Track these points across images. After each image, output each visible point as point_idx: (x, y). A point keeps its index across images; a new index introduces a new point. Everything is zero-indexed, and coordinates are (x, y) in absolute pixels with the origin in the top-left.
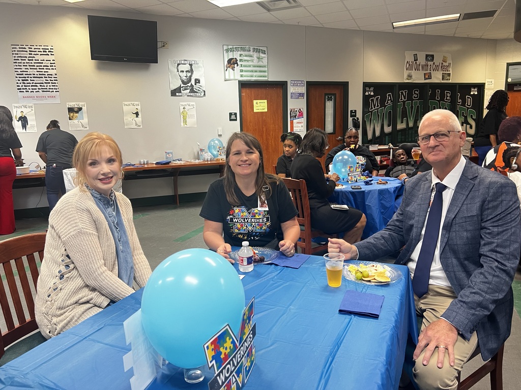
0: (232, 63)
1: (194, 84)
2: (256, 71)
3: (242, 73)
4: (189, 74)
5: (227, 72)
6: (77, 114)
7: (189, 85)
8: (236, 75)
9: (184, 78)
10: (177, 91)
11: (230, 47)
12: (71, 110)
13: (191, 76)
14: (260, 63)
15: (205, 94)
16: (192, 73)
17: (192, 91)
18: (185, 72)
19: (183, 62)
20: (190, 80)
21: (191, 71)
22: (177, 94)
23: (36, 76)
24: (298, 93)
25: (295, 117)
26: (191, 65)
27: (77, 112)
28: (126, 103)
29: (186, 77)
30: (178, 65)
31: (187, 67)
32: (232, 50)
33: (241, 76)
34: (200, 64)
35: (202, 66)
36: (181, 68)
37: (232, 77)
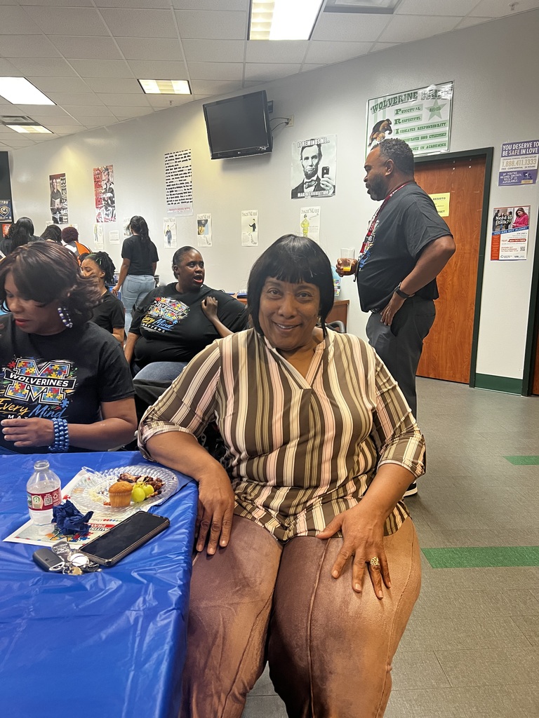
1: (320, 177)
2: (423, 138)
4: (315, 161)
6: (203, 228)
7: (315, 178)
10: (299, 190)
11: (380, 101)
12: (200, 223)
13: (317, 164)
14: (436, 120)
15: (334, 192)
16: (319, 160)
17: (318, 188)
18: (310, 159)
19: (309, 143)
20: (315, 172)
21: (319, 156)
22: (299, 195)
23: (178, 186)
24: (518, 172)
25: (507, 228)
26: (319, 146)
27: (205, 225)
28: (245, 212)
29: (311, 166)
30: (303, 148)
31: (313, 151)
32: (382, 106)
34: (332, 142)
35: (334, 144)
36: (306, 152)
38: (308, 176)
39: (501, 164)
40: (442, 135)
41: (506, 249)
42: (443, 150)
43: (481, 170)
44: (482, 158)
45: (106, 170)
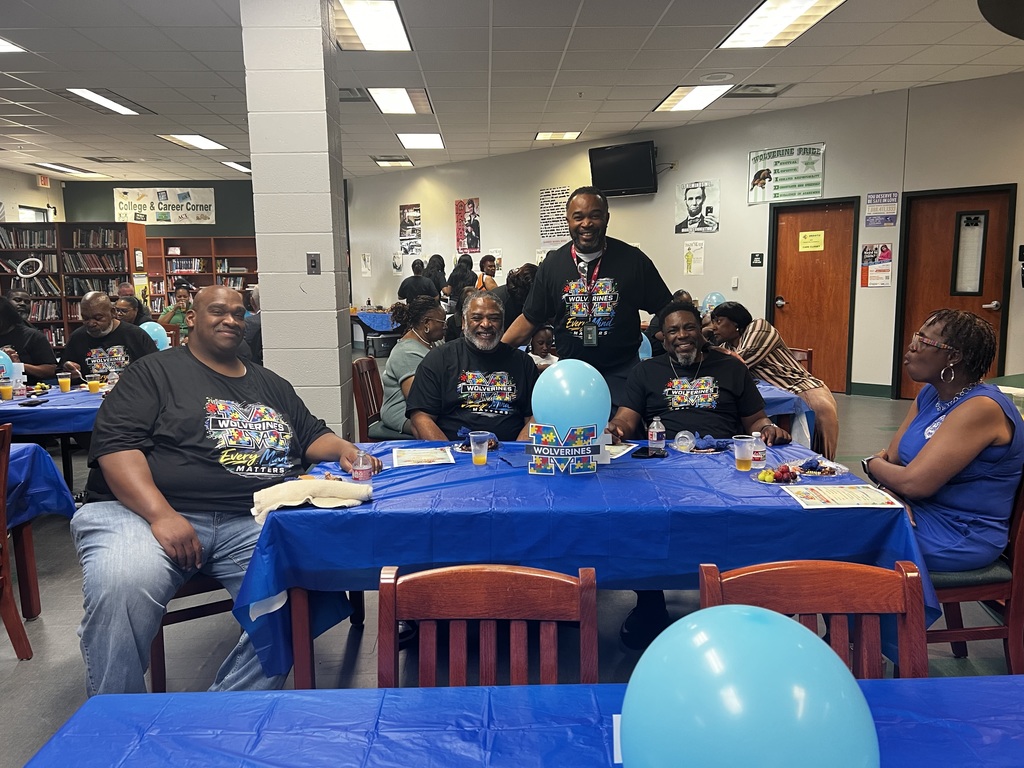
0: (761, 177)
1: (704, 215)
2: (801, 186)
3: (776, 192)
4: (699, 202)
5: (752, 193)
7: (699, 216)
8: (768, 194)
9: (692, 208)
10: (683, 226)
11: (760, 153)
13: (702, 204)
14: (811, 173)
15: (718, 228)
16: (703, 200)
17: (702, 224)
18: (694, 199)
19: (693, 186)
20: (699, 210)
21: (703, 197)
22: (683, 230)
23: (554, 220)
25: (874, 260)
26: (703, 188)
29: (696, 205)
30: (687, 190)
31: (698, 192)
32: (763, 158)
33: (775, 196)
34: (716, 186)
35: (718, 187)
36: (691, 194)
37: (759, 200)
38: (692, 214)
39: (867, 210)
40: (817, 184)
41: (873, 278)
42: (818, 196)
43: (850, 214)
44: (852, 204)
45: (471, 202)
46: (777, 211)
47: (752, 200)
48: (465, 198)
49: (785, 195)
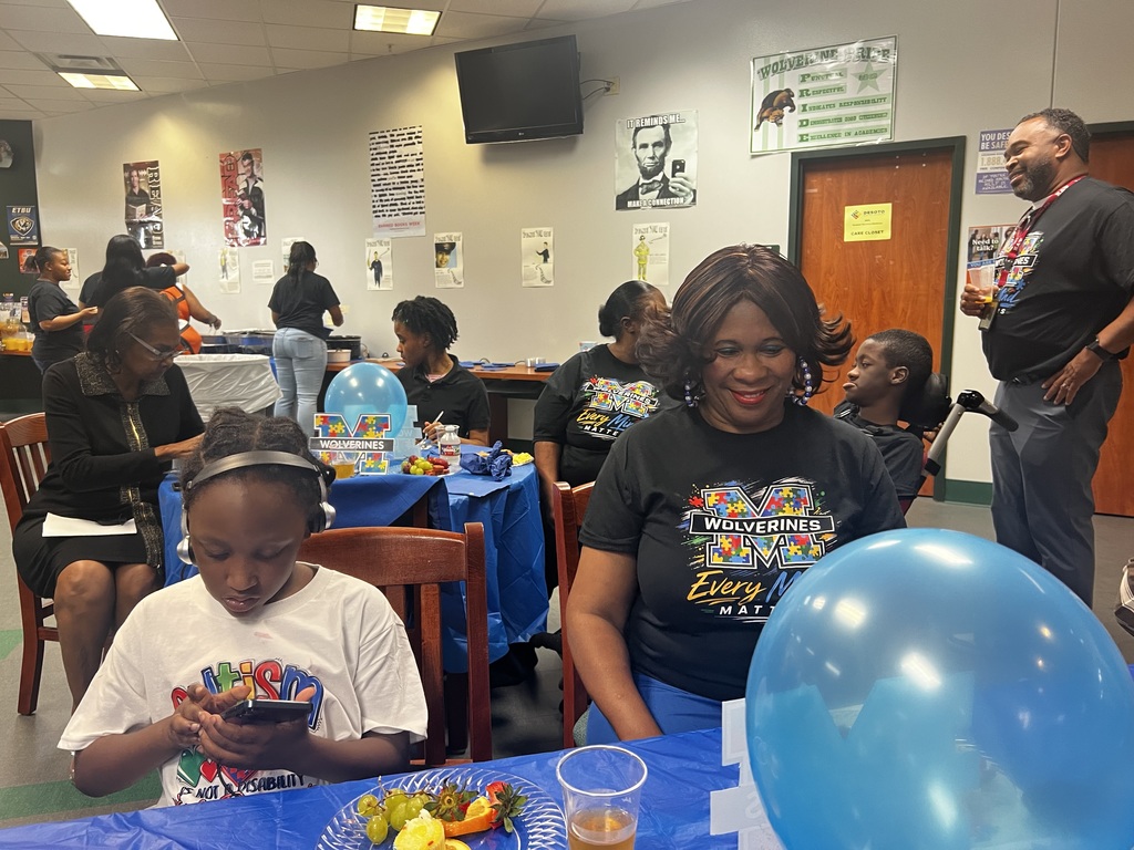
0: (775, 105)
1: (669, 176)
2: (852, 119)
3: (804, 131)
4: (660, 151)
5: (758, 135)
6: (447, 257)
7: (659, 177)
8: (789, 136)
9: (647, 163)
10: (629, 196)
11: (773, 60)
12: (440, 248)
13: (663, 156)
14: (869, 92)
15: (694, 200)
16: (667, 149)
17: (665, 193)
18: (650, 147)
19: (647, 123)
21: (667, 142)
22: (630, 204)
23: (396, 186)
26: (666, 127)
27: (448, 252)
28: (528, 231)
29: (652, 158)
30: (637, 130)
31: (656, 134)
32: (778, 68)
33: (802, 138)
34: (690, 122)
35: (694, 125)
36: (643, 137)
37: (772, 146)
38: (646, 174)
39: (979, 163)
40: (881, 115)
45: (247, 156)
46: (806, 166)
47: (757, 148)
48: (235, 150)
49: (820, 137)
